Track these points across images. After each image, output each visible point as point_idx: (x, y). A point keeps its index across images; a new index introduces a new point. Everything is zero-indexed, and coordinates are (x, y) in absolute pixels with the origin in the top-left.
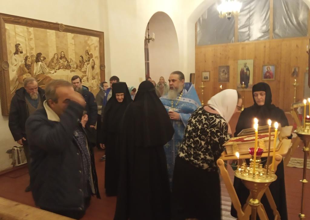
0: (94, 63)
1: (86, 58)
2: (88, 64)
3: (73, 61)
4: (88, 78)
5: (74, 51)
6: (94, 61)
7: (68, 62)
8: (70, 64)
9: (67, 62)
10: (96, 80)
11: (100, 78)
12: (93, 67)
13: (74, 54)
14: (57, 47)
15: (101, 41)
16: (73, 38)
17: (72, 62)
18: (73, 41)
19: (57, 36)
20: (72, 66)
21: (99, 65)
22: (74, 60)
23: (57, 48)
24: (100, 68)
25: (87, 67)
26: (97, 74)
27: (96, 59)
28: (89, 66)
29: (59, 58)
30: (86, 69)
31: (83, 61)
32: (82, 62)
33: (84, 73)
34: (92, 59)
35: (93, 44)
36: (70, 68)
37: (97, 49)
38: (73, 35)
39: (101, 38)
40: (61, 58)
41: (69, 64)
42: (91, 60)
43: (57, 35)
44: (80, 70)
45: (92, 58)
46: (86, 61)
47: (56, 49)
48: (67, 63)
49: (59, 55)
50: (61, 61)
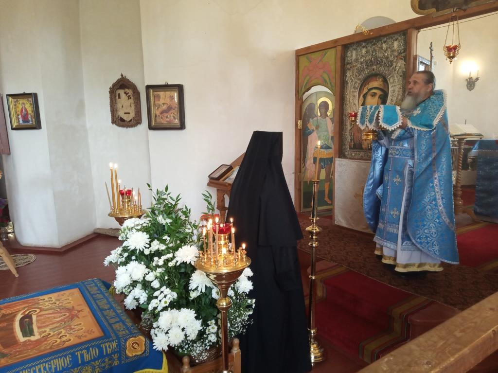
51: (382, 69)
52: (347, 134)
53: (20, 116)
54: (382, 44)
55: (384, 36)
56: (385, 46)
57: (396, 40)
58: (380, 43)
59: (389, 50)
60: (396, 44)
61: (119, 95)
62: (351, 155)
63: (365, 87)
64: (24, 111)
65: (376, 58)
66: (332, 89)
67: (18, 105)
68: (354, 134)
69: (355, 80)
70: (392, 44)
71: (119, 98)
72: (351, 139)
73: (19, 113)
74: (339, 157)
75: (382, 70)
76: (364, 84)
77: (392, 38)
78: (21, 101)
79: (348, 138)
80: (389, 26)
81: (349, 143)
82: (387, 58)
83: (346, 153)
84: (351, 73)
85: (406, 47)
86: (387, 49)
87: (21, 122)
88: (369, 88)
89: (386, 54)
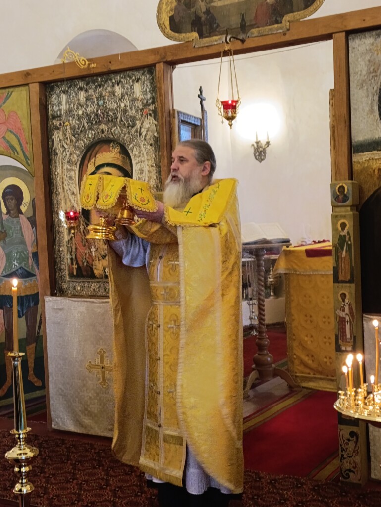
51: (116, 130)
52: (64, 248)
54: (113, 86)
55: (116, 72)
56: (118, 90)
57: (137, 82)
58: (111, 84)
59: (126, 97)
60: (138, 88)
62: (75, 288)
63: (89, 161)
65: (106, 112)
66: (27, 163)
68: (76, 249)
69: (70, 149)
70: (132, 87)
72: (72, 259)
74: (52, 294)
75: (117, 132)
76: (88, 157)
77: (130, 78)
79: (67, 257)
80: (123, 55)
81: (69, 267)
82: (125, 111)
83: (65, 286)
84: (61, 135)
85: (156, 94)
86: (123, 96)
88: (97, 164)
89: (123, 105)
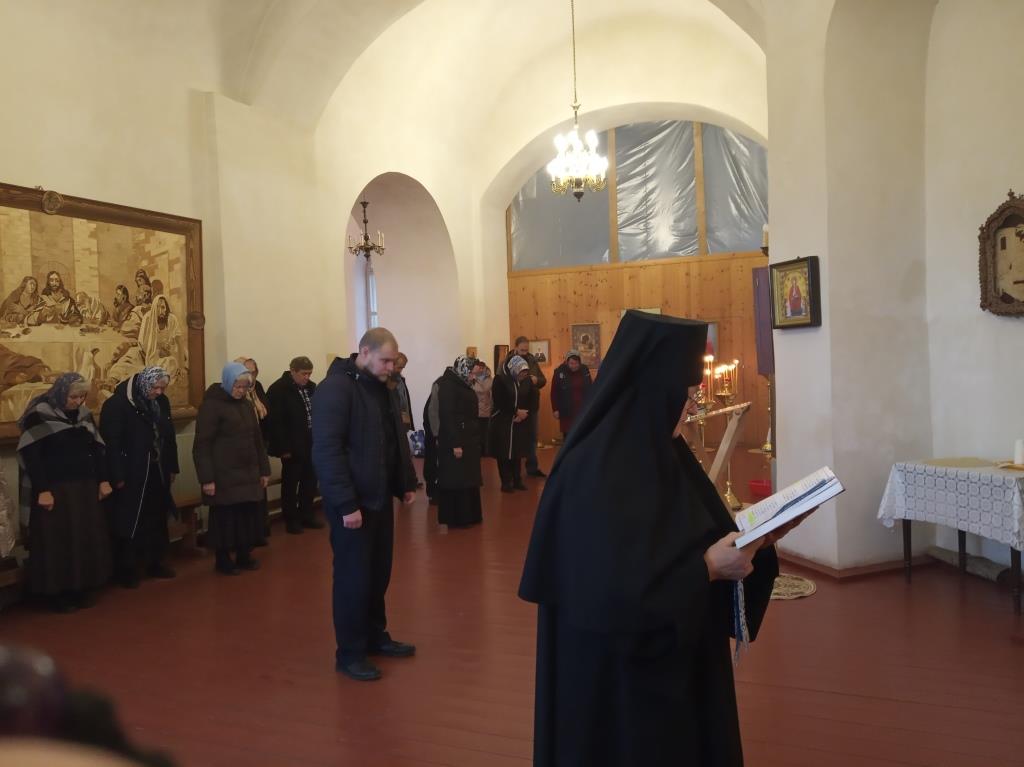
0: (168, 309)
1: (138, 292)
2: (144, 311)
3: (90, 302)
4: (143, 354)
5: (96, 273)
6: (166, 302)
7: (73, 302)
8: (79, 308)
9: (68, 303)
10: (172, 357)
11: (187, 352)
12: (162, 321)
13: (96, 281)
14: (34, 258)
15: (192, 246)
16: (93, 235)
17: (87, 303)
18: (93, 244)
19: (37, 228)
20: (88, 315)
21: (186, 314)
22: (95, 297)
23: (33, 262)
24: (189, 324)
25: (141, 320)
26: (177, 340)
27: (175, 296)
28: (150, 317)
29: (40, 291)
30: (140, 324)
31: (127, 301)
32: (124, 305)
33: (128, 337)
34: (159, 296)
35: (164, 253)
36: (82, 323)
37: (179, 267)
38: (93, 225)
39: (191, 237)
40: (48, 291)
41: (76, 308)
42: (156, 300)
43: (33, 223)
44: (117, 328)
45: (162, 293)
46: (139, 302)
47: (30, 263)
48: (70, 307)
49: (39, 281)
50: (49, 301)
53: (788, 304)
61: (1004, 240)
64: (794, 293)
67: (786, 282)
71: (1004, 247)
73: (787, 297)
78: (791, 276)
87: (789, 314)
